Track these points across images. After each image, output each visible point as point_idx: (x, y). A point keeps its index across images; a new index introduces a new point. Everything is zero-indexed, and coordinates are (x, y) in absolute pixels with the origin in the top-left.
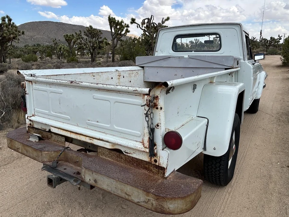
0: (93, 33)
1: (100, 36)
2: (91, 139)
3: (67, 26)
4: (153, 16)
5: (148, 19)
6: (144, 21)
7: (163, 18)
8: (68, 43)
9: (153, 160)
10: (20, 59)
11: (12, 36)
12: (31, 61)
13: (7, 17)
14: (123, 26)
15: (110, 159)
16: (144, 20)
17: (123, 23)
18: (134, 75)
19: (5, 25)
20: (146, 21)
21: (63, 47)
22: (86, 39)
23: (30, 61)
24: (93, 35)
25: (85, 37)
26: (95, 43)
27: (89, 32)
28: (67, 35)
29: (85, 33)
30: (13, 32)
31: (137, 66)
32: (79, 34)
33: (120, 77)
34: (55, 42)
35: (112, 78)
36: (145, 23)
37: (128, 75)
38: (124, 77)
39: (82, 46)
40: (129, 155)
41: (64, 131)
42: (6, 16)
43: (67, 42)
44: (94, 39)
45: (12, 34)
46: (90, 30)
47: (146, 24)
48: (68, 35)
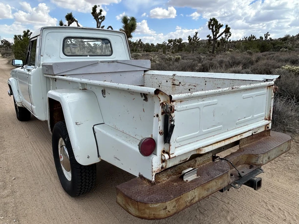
2: (241, 135)
9: (266, 128)
15: (247, 145)
40: (256, 133)
41: (218, 143)
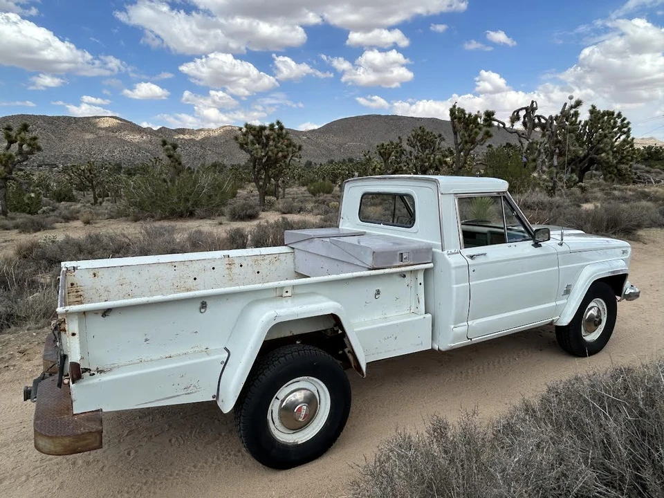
0: (425, 139)
1: (439, 144)
3: (406, 122)
4: (534, 104)
5: (526, 109)
6: (518, 113)
7: (566, 104)
8: (384, 159)
10: (305, 188)
11: (280, 154)
12: (322, 194)
13: (278, 123)
14: (478, 124)
16: (518, 111)
17: (479, 119)
18: (267, 261)
19: (271, 137)
20: (522, 113)
21: (379, 166)
22: (411, 152)
23: (319, 192)
24: (425, 144)
25: (408, 148)
26: (426, 160)
27: (417, 139)
28: (383, 145)
29: (408, 140)
30: (283, 149)
31: (286, 245)
32: (397, 144)
33: (232, 266)
34: (368, 157)
35: (213, 268)
36: (518, 119)
37: (250, 263)
38: (241, 266)
39: (400, 167)
42: (275, 123)
43: (382, 157)
44: (427, 151)
45: (281, 151)
46: (418, 135)
47: (522, 119)
48: (386, 144)
